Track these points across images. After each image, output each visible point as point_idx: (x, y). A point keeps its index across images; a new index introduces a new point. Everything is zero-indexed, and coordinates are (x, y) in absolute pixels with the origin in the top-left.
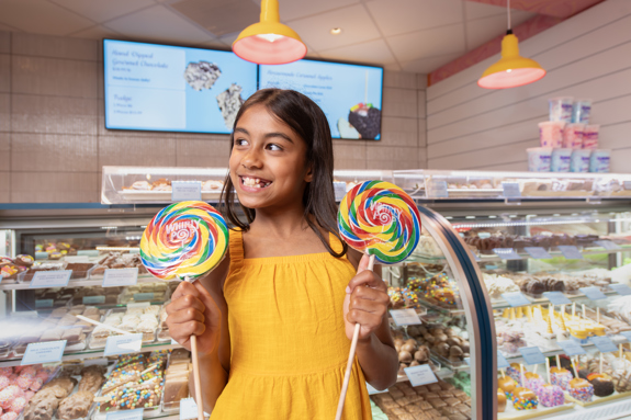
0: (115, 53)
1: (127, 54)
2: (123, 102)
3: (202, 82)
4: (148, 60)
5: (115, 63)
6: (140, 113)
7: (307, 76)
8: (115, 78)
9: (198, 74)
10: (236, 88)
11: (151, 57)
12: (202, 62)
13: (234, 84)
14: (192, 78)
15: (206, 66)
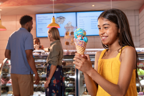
0: (39, 17)
1: (41, 17)
2: (40, 30)
3: (60, 22)
4: (46, 18)
5: (38, 20)
6: (44, 32)
7: (92, 17)
8: (39, 24)
9: (59, 20)
10: (70, 23)
11: (47, 17)
12: (60, 17)
13: (69, 22)
14: (58, 21)
15: (61, 17)
